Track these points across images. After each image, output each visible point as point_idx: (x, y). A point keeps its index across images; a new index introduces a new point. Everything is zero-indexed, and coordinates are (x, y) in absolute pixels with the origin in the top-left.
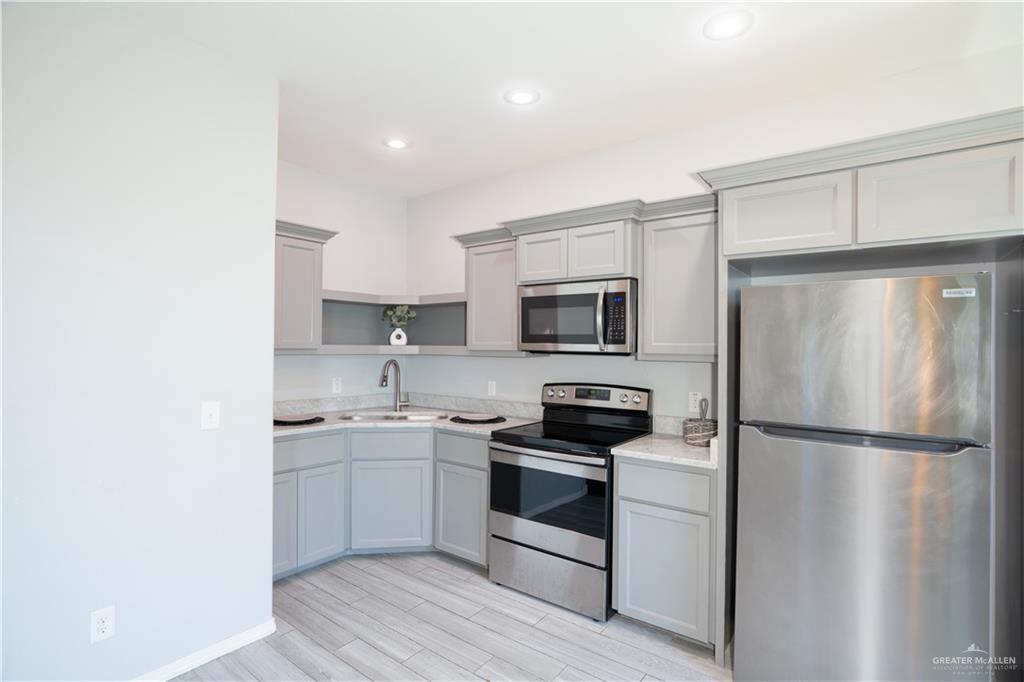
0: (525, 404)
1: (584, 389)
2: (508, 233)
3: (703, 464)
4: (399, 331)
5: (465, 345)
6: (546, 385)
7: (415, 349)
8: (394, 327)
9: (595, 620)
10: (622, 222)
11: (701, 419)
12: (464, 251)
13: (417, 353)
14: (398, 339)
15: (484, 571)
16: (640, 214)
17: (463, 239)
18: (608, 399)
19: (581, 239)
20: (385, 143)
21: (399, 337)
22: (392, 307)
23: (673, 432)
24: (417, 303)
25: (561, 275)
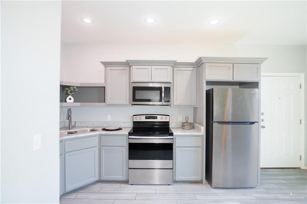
0: (124, 122)
1: (148, 116)
2: (128, 64)
3: (200, 134)
4: (70, 97)
5: (105, 102)
6: (134, 115)
7: (78, 104)
8: (68, 95)
9: (169, 185)
10: (170, 66)
11: (186, 122)
12: (104, 68)
13: (79, 105)
14: (70, 100)
15: (127, 182)
16: (175, 65)
17: (104, 63)
18: (157, 118)
19: (156, 70)
20: (82, 20)
21: (70, 99)
22: (69, 87)
23: (175, 127)
24: (80, 86)
25: (149, 80)
